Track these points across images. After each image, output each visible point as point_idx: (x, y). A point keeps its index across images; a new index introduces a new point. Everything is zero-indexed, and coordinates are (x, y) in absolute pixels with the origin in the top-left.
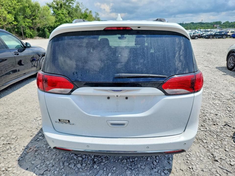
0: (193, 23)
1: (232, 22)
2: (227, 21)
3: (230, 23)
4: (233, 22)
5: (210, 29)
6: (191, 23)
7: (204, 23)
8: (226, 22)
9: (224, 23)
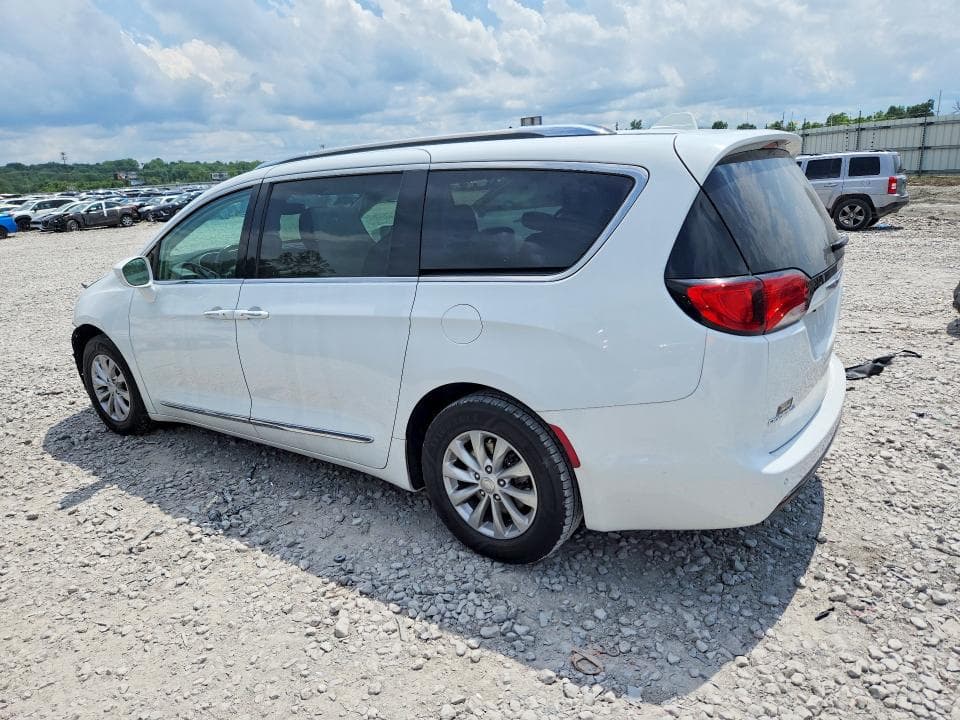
0: (18, 166)
1: (172, 161)
2: (155, 158)
3: (167, 165)
4: (176, 161)
5: (104, 187)
6: (10, 166)
7: (72, 168)
8: (153, 161)
9: (146, 167)
